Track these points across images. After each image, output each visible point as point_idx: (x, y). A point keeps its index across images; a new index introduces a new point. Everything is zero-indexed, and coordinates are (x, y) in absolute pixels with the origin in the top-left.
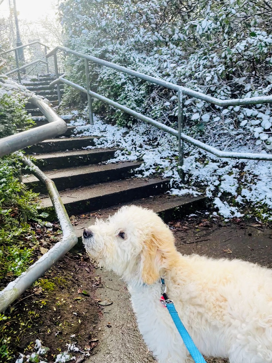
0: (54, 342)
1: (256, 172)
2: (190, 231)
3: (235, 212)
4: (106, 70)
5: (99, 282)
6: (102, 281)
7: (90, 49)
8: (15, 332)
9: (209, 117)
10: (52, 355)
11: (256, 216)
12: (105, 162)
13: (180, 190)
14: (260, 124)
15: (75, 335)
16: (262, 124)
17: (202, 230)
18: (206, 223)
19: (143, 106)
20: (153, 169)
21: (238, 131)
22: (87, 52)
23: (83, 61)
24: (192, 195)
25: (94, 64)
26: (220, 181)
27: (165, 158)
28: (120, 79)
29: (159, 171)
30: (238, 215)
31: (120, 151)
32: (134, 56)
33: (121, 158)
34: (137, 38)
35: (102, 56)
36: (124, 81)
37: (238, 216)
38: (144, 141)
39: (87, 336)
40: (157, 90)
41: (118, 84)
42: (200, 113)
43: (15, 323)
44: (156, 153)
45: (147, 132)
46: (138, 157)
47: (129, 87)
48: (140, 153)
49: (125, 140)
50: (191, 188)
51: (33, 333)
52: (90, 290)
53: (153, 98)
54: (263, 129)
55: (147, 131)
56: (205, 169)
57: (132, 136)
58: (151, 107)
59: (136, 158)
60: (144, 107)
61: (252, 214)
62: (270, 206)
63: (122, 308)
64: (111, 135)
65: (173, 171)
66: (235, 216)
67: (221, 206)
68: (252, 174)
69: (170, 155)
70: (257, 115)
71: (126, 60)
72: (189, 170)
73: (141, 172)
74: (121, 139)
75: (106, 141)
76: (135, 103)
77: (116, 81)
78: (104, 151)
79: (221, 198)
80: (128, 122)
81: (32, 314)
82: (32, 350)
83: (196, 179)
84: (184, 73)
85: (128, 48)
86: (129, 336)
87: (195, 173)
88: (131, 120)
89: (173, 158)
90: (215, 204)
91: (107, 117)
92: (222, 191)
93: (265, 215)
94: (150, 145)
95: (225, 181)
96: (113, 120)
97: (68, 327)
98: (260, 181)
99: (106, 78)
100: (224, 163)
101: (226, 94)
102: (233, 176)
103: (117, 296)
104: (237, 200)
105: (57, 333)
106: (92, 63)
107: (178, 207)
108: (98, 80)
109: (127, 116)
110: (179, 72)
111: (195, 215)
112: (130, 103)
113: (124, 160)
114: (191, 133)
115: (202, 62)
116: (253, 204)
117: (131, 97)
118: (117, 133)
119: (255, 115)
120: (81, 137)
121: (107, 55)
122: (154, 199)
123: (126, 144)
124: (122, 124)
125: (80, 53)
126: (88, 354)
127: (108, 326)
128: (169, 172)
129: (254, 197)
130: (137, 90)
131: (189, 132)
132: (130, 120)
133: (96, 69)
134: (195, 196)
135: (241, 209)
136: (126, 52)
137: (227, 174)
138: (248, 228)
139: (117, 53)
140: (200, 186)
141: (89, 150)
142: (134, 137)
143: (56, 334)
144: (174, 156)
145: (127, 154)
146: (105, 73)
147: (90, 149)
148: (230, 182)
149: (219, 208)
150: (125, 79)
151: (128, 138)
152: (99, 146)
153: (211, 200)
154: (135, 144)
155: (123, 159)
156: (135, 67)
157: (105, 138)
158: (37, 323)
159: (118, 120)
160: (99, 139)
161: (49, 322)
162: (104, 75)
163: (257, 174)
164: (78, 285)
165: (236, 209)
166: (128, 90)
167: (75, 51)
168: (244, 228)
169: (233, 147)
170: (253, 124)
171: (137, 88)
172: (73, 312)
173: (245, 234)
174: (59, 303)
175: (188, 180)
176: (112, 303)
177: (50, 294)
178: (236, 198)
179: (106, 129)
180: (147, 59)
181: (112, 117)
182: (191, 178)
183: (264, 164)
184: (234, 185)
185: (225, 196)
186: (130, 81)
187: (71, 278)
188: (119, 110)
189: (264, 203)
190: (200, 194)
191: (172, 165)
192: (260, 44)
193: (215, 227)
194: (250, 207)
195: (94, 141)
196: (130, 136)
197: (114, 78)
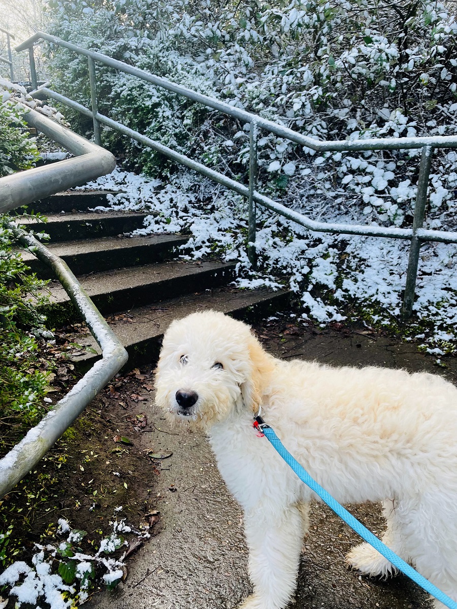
0: (89, 520)
1: (363, 255)
2: (271, 342)
3: (333, 313)
4: (125, 79)
5: (144, 423)
6: (149, 421)
7: (98, 41)
8: (20, 510)
9: (294, 168)
10: (89, 542)
11: (364, 319)
12: (129, 234)
13: (251, 280)
14: (370, 182)
15: (121, 507)
16: (373, 183)
17: (289, 341)
18: (294, 330)
19: (189, 144)
20: (207, 246)
21: (336, 192)
22: (92, 47)
23: (85, 61)
24: (270, 288)
25: (105, 68)
26: (311, 267)
27: (225, 230)
28: (150, 97)
29: (218, 250)
30: (339, 317)
31: (152, 216)
32: (173, 60)
33: (154, 228)
34: (179, 30)
35: (118, 56)
36: (157, 100)
37: (338, 320)
38: (190, 202)
39: (140, 508)
40: (210, 119)
41: (147, 104)
42: (280, 162)
43: (18, 495)
44: (211, 222)
45: (195, 188)
46: (182, 227)
47: (165, 111)
48: (185, 222)
49: (158, 199)
50: (267, 277)
51: (52, 508)
52: (132, 437)
53: (204, 132)
54: (374, 189)
55: (195, 185)
56: (287, 248)
57: (170, 192)
58: (202, 148)
59: (178, 229)
60: (190, 147)
61: (357, 315)
62: (383, 304)
63: (188, 460)
64: (135, 190)
65: (239, 251)
66: (333, 319)
67: (314, 304)
68: (357, 258)
69: (232, 226)
70: (366, 168)
71: (160, 65)
72: (264, 249)
73: (188, 251)
74: (152, 198)
75: (128, 200)
76: (175, 138)
77: (143, 100)
78: (125, 215)
79: (313, 294)
80: (162, 170)
81: (45, 479)
82: (53, 536)
83: (274, 263)
84: (258, 94)
85: (162, 45)
86: (207, 502)
87: (273, 254)
88: (168, 167)
89: (237, 231)
90: (304, 302)
91: (127, 160)
92: (314, 282)
93: (376, 318)
94: (199, 208)
95: (317, 268)
96: (137, 165)
97: (108, 495)
98: (369, 268)
99: (125, 93)
100: (315, 241)
101: (320, 133)
102: (330, 259)
103: (177, 443)
104: (335, 295)
105: (92, 506)
106: (101, 66)
107: (252, 306)
108: (110, 96)
109: (162, 159)
110: (249, 92)
111: (275, 318)
112: (166, 139)
113: (160, 231)
114: (266, 192)
115: (285, 79)
116: (359, 302)
117: (168, 129)
118: (145, 187)
119: (364, 168)
120: (84, 192)
121: (127, 54)
122: (213, 294)
123: (162, 207)
124: (153, 172)
125: (78, 47)
126: (148, 535)
127: (171, 490)
128: (233, 253)
129: (361, 290)
130: (178, 117)
131: (262, 191)
132: (165, 167)
133: (107, 76)
134: (275, 289)
135: (342, 309)
136: (160, 51)
137: (321, 257)
138: (355, 336)
139: (145, 52)
140: (281, 274)
141: (101, 213)
142: (174, 195)
143: (92, 508)
144: (239, 227)
145: (163, 222)
146: (123, 84)
147: (102, 211)
148: (326, 269)
149: (311, 308)
150: (158, 97)
151: (165, 196)
152: (116, 208)
153: (298, 296)
154: (175, 206)
155: (158, 229)
156: (175, 78)
157: (125, 195)
158: (55, 492)
159: (146, 165)
160: (115, 195)
161: (75, 490)
162: (121, 89)
163: (364, 258)
164: (111, 429)
165: (335, 309)
166: (164, 117)
167: (69, 43)
168: (349, 337)
169: (329, 216)
170: (360, 182)
171: (178, 114)
172: (113, 471)
173: (351, 345)
174: (88, 459)
175: (262, 266)
176: (172, 454)
177: (69, 445)
178: (335, 293)
179: (126, 179)
180: (195, 68)
181: (135, 160)
182: (267, 262)
183: (374, 243)
184: (330, 274)
185: (320, 291)
186: (166, 102)
187: (98, 418)
188: (149, 149)
189: (376, 300)
190: (281, 286)
191: (237, 241)
192: (380, 57)
193: (307, 335)
194: (354, 305)
195: (107, 198)
196: (166, 193)
197: (140, 95)
